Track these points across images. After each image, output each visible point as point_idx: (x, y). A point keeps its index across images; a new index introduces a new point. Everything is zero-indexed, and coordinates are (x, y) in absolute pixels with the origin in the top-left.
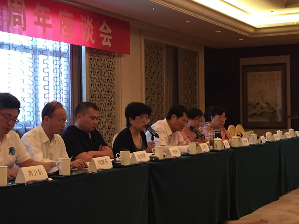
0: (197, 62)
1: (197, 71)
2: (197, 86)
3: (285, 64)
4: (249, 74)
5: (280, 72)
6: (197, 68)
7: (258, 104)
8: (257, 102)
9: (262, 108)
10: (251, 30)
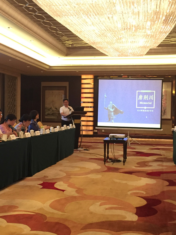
0: (16, 83)
1: (16, 88)
2: (16, 97)
3: (66, 87)
4: (46, 91)
5: (63, 91)
6: (16, 86)
7: (51, 108)
8: (50, 107)
9: (53, 111)
10: (48, 67)
